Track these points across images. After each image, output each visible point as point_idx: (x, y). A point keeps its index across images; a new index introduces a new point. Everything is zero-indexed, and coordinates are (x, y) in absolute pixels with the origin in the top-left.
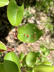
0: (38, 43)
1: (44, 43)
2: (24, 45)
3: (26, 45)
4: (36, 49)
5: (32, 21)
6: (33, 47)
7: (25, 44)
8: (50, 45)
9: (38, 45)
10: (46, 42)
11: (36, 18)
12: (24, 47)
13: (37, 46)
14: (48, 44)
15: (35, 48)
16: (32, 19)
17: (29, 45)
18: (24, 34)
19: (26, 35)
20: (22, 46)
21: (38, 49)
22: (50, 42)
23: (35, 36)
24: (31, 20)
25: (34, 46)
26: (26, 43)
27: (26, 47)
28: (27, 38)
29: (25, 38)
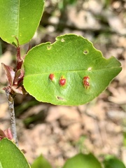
0: (116, 122)
2: (52, 129)
3: (57, 130)
4: (106, 150)
5: (86, 18)
6: (92, 141)
7: (55, 124)
9: (118, 129)
11: (105, 7)
12: (52, 141)
13: (114, 134)
15: (103, 146)
16: (90, 11)
17: (75, 130)
18: (48, 74)
19: (55, 79)
20: (41, 133)
21: (115, 151)
23: (88, 80)
24: (82, 14)
25: (95, 136)
26: (58, 120)
27: (58, 141)
28: (59, 90)
29: (50, 90)
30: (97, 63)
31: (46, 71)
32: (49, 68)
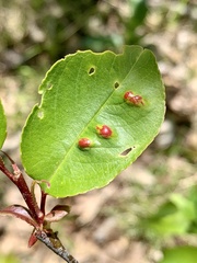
1: (136, 200)
8: (171, 180)
10: (140, 187)
14: (159, 189)
22: (155, 171)
28: (112, 146)
29: (101, 159)
30: (117, 70)
31: (67, 149)
32: (66, 141)
